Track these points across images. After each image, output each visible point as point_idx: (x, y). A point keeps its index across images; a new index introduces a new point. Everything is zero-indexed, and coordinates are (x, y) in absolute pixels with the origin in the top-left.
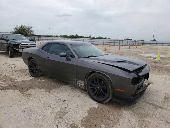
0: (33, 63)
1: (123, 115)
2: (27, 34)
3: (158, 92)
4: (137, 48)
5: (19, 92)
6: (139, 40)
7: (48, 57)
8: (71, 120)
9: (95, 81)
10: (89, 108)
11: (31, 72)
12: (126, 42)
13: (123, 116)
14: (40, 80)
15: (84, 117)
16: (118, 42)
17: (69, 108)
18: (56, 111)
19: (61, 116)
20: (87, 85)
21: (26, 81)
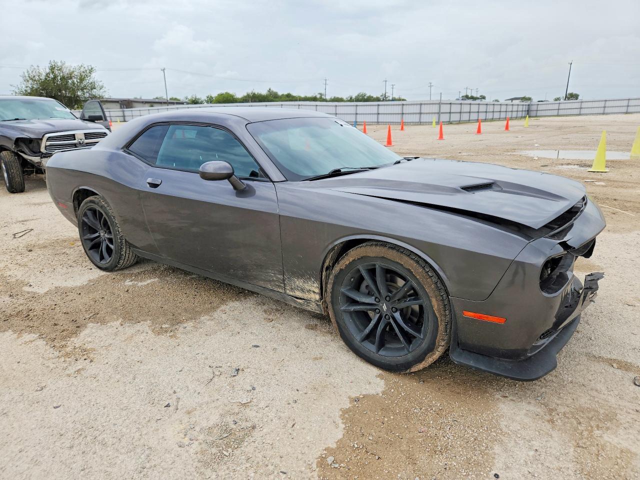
0: (94, 212)
1: (503, 423)
2: (78, 96)
3: (631, 308)
4: (510, 128)
5: (41, 343)
6: (512, 100)
7: (155, 186)
8: (271, 468)
9: (368, 281)
10: (348, 401)
11: (91, 249)
12: (466, 108)
13: (504, 429)
14: (130, 283)
15: (331, 446)
16: (435, 109)
17: (262, 405)
18: (205, 424)
19: (228, 445)
20: (332, 297)
21: (72, 290)
